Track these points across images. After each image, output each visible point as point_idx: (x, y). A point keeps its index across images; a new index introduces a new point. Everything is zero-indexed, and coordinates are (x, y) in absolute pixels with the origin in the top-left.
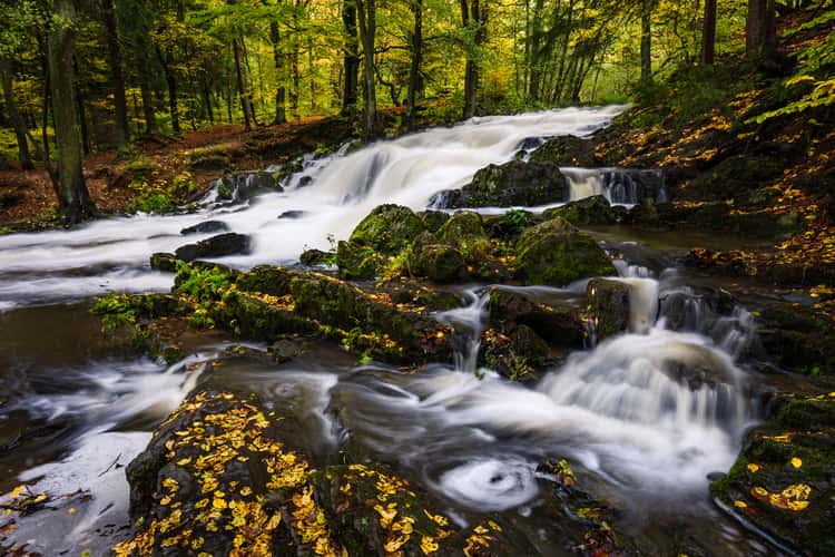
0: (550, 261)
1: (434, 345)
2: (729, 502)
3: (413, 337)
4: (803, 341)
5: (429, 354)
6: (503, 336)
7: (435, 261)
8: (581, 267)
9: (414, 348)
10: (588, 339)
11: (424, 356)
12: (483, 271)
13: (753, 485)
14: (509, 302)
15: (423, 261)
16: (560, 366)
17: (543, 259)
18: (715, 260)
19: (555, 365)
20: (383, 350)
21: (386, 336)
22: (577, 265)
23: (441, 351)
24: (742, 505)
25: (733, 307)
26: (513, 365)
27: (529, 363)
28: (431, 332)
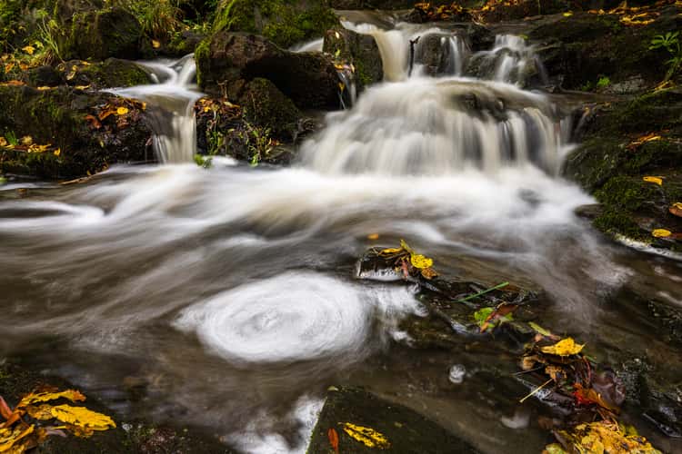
0: (267, 15)
1: (115, 131)
2: (643, 235)
3: (74, 123)
4: (590, 50)
5: (110, 147)
6: (228, 103)
7: (95, 25)
8: (306, 24)
9: (79, 143)
10: (346, 91)
11: (102, 154)
12: (177, 43)
13: (669, 202)
14: (228, 46)
15: (78, 33)
16: (319, 130)
17: (257, 13)
18: (440, 14)
19: (310, 131)
20: (23, 159)
21: (27, 140)
22: (301, 22)
23: (129, 138)
24: (664, 233)
25: (494, 37)
26: (253, 140)
27: (274, 136)
28: (105, 110)
